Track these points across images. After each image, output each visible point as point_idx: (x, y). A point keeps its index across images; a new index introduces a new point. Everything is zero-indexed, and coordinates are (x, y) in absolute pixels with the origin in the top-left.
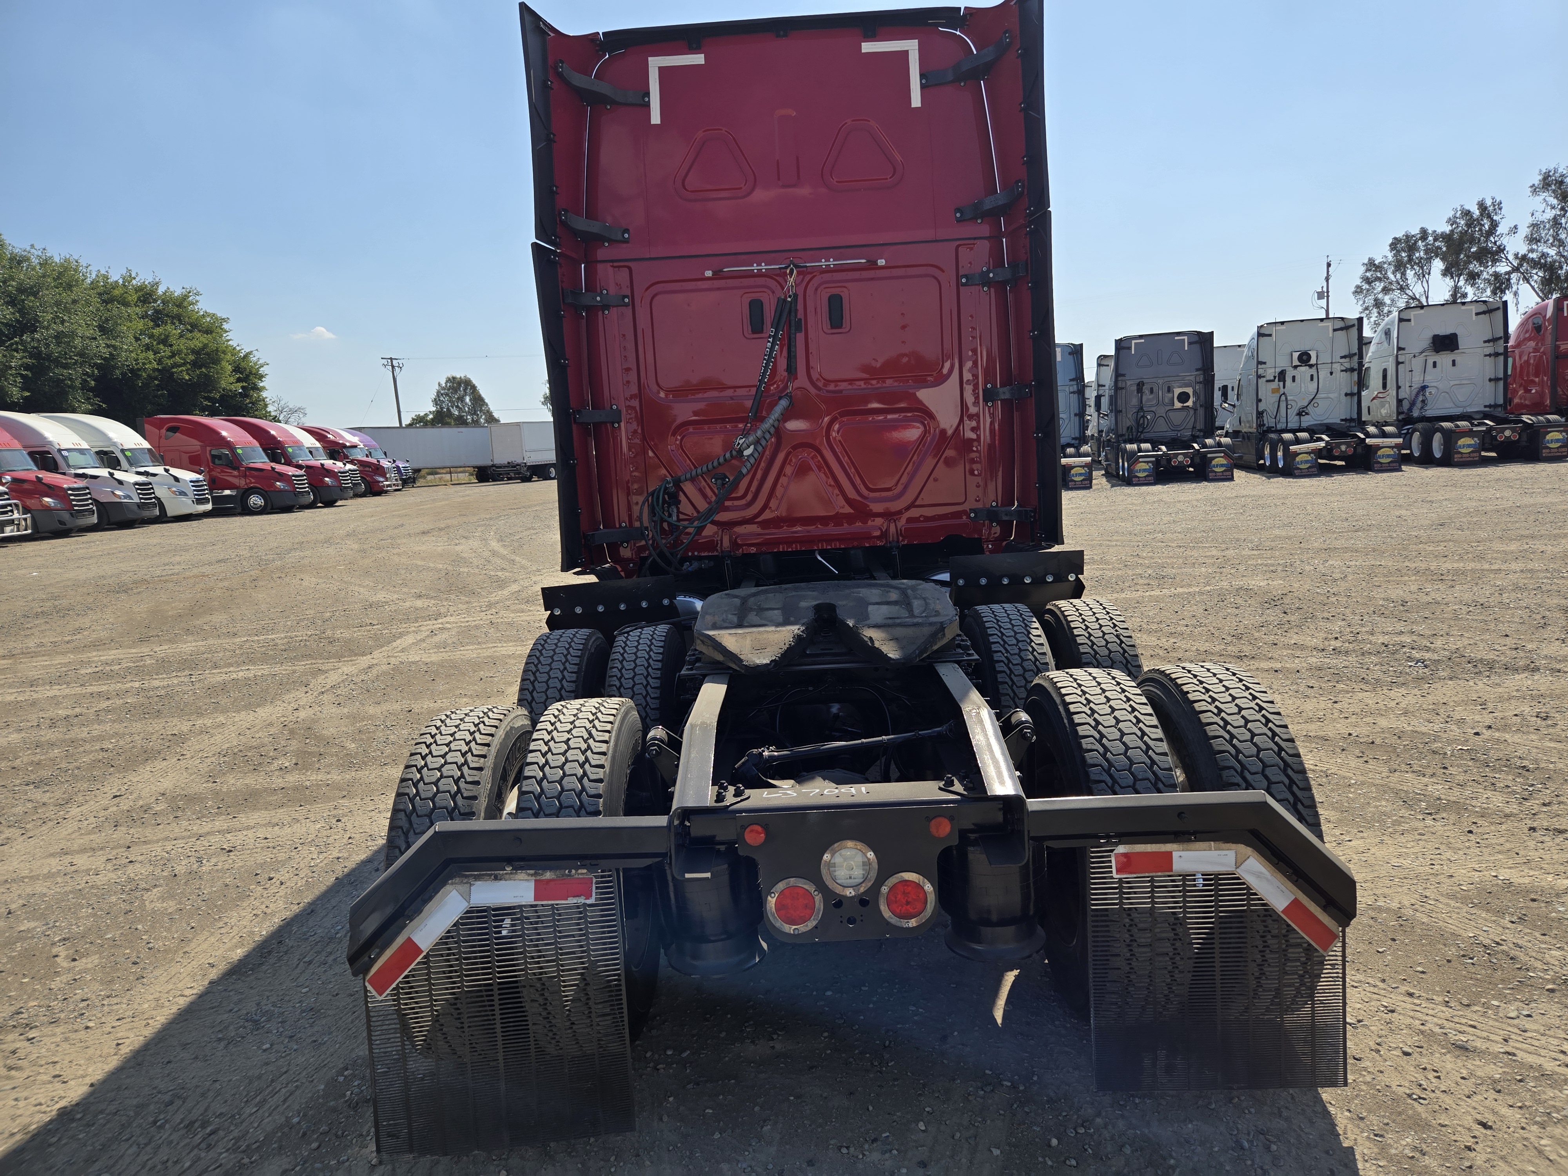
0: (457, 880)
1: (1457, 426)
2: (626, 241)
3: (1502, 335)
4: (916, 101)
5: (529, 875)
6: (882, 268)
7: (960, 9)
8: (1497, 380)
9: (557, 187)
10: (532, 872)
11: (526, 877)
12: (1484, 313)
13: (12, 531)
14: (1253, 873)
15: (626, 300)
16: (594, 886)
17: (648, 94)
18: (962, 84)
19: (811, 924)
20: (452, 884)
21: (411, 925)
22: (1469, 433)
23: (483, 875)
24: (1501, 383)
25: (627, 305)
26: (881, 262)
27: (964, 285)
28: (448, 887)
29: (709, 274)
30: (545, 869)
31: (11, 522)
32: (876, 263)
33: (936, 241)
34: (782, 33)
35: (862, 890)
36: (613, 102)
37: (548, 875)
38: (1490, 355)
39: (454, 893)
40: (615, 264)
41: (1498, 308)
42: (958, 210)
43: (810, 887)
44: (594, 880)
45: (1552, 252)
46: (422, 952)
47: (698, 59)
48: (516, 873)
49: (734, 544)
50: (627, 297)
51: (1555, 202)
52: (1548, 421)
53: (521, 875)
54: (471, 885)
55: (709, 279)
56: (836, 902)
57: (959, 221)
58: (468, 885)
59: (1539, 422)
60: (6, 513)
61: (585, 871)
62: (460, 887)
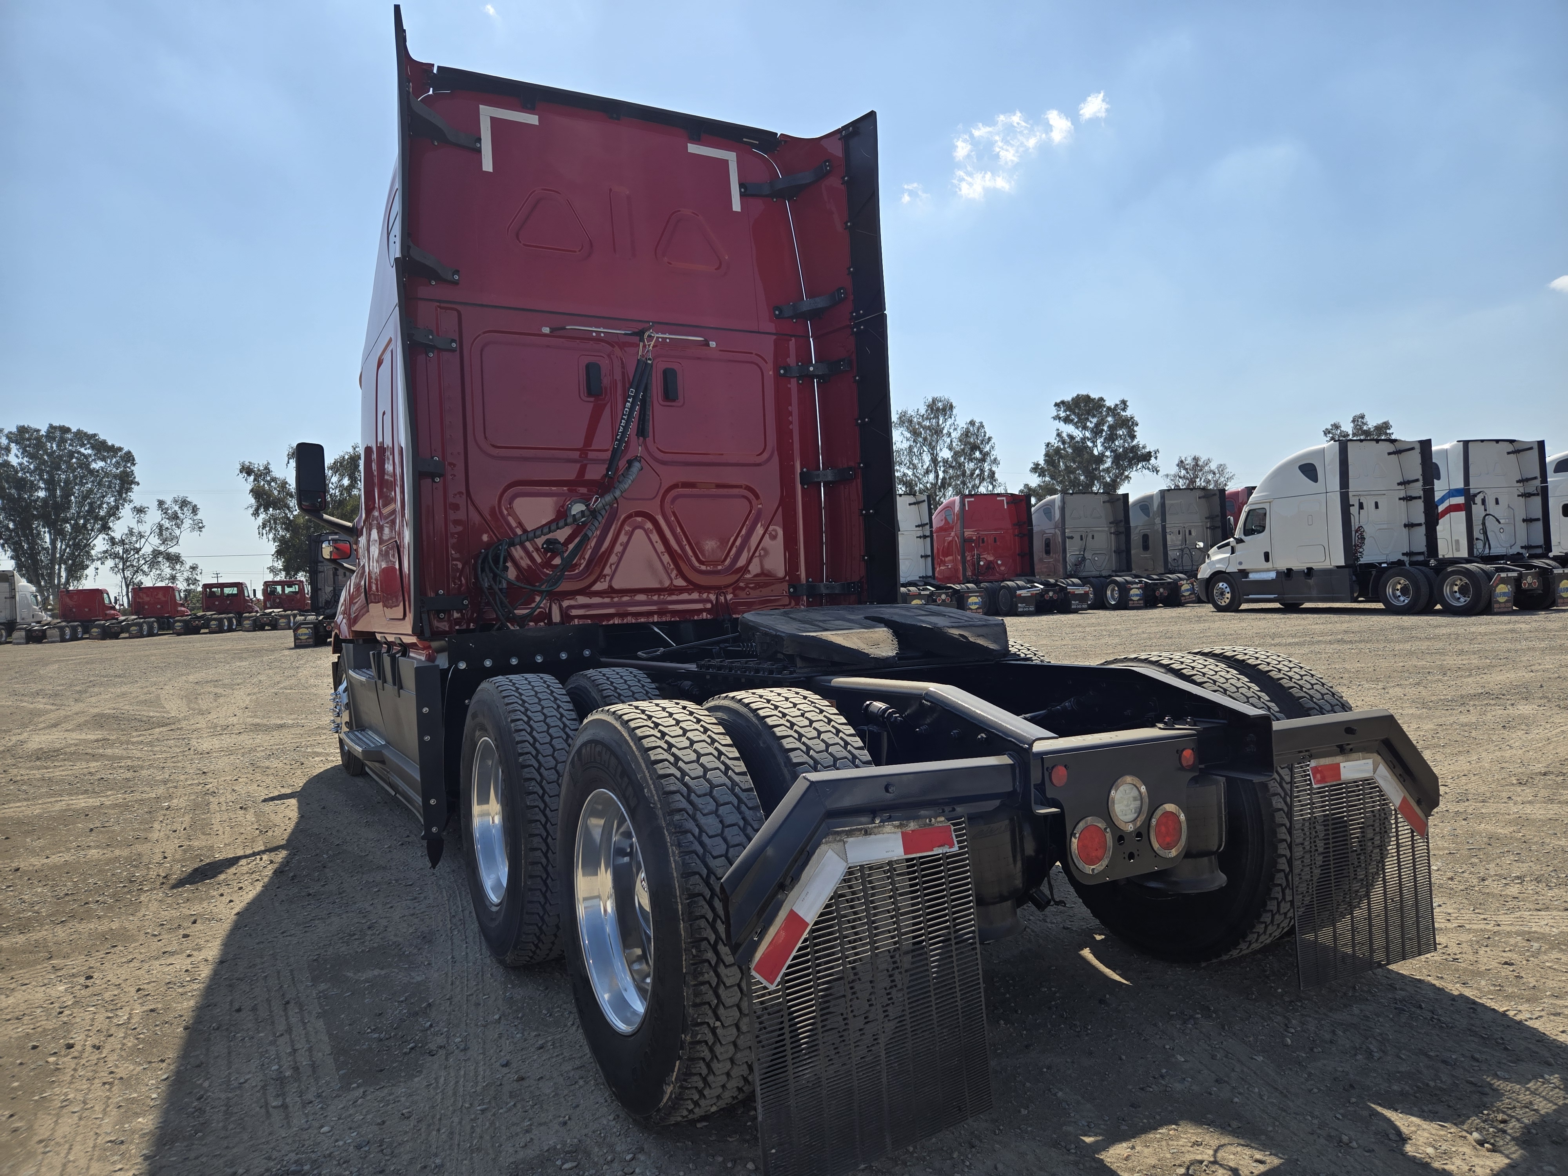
0: (831, 838)
1: (909, 591)
2: (456, 283)
3: (928, 521)
4: (736, 206)
5: (895, 827)
6: (713, 349)
8: (926, 557)
10: (897, 823)
11: (893, 830)
12: (914, 504)
14: (1382, 777)
15: (454, 345)
16: (954, 835)
17: (479, 140)
18: (775, 200)
19: (1105, 863)
20: (826, 843)
21: (792, 895)
22: (919, 596)
23: (854, 830)
24: (930, 559)
25: (453, 350)
26: (713, 344)
27: (781, 375)
28: (823, 848)
29: (546, 330)
30: (909, 819)
32: (708, 344)
33: (759, 332)
35: (1138, 824)
36: (444, 140)
37: (912, 826)
38: (920, 537)
39: (830, 853)
40: (443, 305)
41: (924, 501)
42: (776, 308)
43: (1101, 825)
44: (953, 828)
45: (910, 473)
46: (808, 925)
47: (533, 119)
48: (883, 826)
49: (566, 616)
50: (453, 341)
51: (909, 435)
52: (968, 588)
53: (889, 827)
54: (844, 843)
55: (545, 335)
56: (1121, 838)
57: (778, 318)
58: (841, 844)
59: (962, 589)
61: (942, 819)
62: (834, 846)
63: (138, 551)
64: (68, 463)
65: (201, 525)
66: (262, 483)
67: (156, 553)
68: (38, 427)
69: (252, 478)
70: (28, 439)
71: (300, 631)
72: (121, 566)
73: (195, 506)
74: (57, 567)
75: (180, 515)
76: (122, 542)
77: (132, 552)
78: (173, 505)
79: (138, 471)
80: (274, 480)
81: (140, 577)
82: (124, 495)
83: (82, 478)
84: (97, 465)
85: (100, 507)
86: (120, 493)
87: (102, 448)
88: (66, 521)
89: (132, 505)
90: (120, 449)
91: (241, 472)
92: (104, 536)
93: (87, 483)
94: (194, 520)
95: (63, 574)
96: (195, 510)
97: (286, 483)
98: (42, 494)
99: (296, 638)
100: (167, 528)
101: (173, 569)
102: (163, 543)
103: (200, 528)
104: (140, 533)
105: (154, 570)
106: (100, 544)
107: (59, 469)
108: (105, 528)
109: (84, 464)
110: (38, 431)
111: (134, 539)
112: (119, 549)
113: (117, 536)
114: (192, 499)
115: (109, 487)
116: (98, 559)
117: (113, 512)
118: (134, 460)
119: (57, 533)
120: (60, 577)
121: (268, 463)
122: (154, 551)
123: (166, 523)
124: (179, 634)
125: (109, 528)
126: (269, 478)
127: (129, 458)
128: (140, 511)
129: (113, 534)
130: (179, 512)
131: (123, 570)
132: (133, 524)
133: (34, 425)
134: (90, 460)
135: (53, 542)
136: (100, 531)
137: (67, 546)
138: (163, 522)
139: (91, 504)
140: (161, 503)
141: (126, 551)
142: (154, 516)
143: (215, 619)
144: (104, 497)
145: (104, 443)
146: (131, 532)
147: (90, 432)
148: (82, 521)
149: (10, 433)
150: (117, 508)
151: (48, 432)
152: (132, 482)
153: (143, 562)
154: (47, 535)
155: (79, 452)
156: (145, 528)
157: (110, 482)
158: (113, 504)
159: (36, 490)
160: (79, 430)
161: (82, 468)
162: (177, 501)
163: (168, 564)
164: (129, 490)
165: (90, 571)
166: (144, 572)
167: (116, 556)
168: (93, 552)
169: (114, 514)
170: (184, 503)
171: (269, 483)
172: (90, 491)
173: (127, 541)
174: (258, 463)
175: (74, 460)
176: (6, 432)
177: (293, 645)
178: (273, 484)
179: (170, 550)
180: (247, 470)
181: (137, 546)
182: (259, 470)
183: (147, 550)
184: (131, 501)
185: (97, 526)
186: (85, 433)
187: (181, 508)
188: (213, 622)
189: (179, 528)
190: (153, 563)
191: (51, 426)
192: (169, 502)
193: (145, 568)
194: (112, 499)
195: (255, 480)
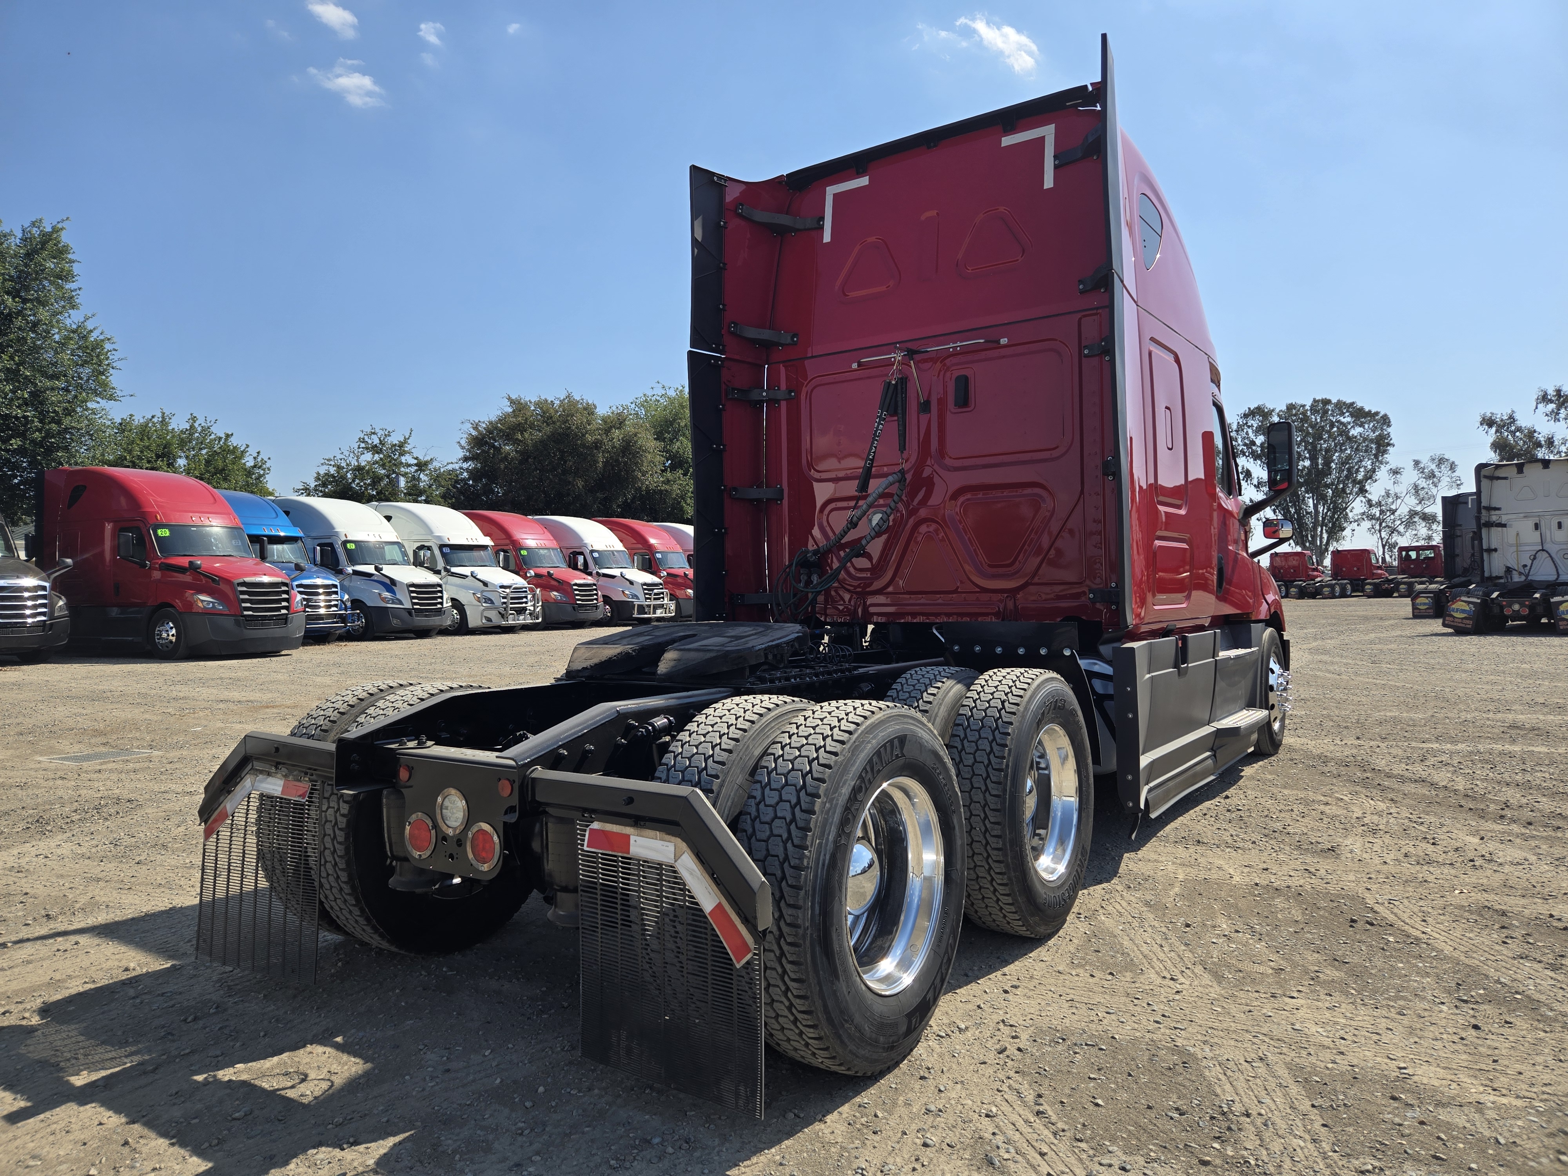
0: (253, 772)
4: (1049, 182)
5: (283, 776)
6: (1005, 346)
7: (1086, 86)
9: (724, 305)
11: (280, 779)
13: (662, 613)
14: (687, 869)
15: (793, 394)
16: (309, 791)
17: (822, 218)
18: (1095, 158)
19: (428, 852)
20: (250, 774)
21: (228, 798)
23: (264, 771)
25: (793, 398)
26: (1004, 341)
27: (1086, 356)
28: (248, 776)
29: (855, 365)
30: (290, 773)
31: (661, 606)
32: (998, 342)
33: (1060, 314)
34: (932, 144)
35: (458, 832)
36: (797, 230)
37: (291, 778)
39: (249, 780)
40: (786, 364)
42: (1080, 282)
43: (429, 823)
44: (311, 787)
46: (228, 816)
47: (864, 181)
48: (277, 773)
50: (792, 391)
53: (278, 777)
54: (257, 777)
55: (855, 370)
56: (442, 839)
57: (1082, 292)
60: (659, 599)
61: (307, 779)
62: (252, 777)
63: (1393, 512)
64: (1329, 432)
65: (1459, 482)
66: (1506, 434)
67: (1413, 514)
68: (1304, 403)
69: (1494, 429)
70: (1295, 415)
71: (1419, 601)
72: (1377, 527)
73: (1453, 463)
74: (1319, 529)
75: (1437, 474)
76: (1379, 504)
77: (1388, 514)
78: (1430, 464)
79: (1394, 432)
80: (1519, 429)
81: (1395, 538)
82: (1380, 458)
83: (1343, 444)
84: (1356, 431)
85: (1357, 471)
86: (1376, 456)
87: (1360, 415)
88: (1327, 486)
89: (1388, 467)
90: (1377, 413)
91: (1481, 424)
92: (1363, 499)
93: (1346, 449)
94: (1452, 478)
95: (1325, 536)
96: (1453, 467)
97: (1535, 431)
98: (1307, 463)
99: (1414, 607)
100: (1423, 488)
101: (1430, 529)
102: (1420, 503)
103: (1458, 485)
104: (1396, 494)
105: (1410, 531)
106: (1357, 506)
107: (1321, 438)
108: (1363, 491)
109: (1344, 431)
110: (1304, 406)
111: (1391, 500)
112: (1376, 511)
113: (1374, 498)
114: (1450, 456)
115: (1366, 451)
116: (1355, 521)
117: (1370, 475)
118: (1390, 422)
119: (1321, 498)
120: (1321, 538)
121: (1513, 411)
122: (1411, 510)
123: (1422, 483)
124: (1369, 597)
125: (1366, 491)
126: (1513, 428)
127: (1385, 421)
128: (1396, 472)
129: (1370, 497)
130: (1436, 470)
131: (1380, 531)
132: (1390, 486)
133: (1300, 402)
134: (1349, 427)
135: (1316, 507)
136: (1358, 494)
137: (1329, 510)
138: (1419, 482)
139: (1349, 470)
140: (1417, 463)
141: (1382, 512)
142: (1410, 476)
143: (1404, 583)
144: (1361, 461)
145: (1361, 409)
146: (1388, 495)
147: (1349, 401)
148: (1341, 486)
149: (1281, 411)
150: (1373, 471)
151: (1312, 406)
152: (1389, 444)
153: (1399, 522)
154: (1311, 501)
155: (1339, 421)
156: (1401, 489)
157: (1367, 446)
158: (1370, 467)
159: (1303, 460)
160: (1339, 401)
161: (1342, 436)
162: (1434, 460)
163: (1424, 524)
164: (1385, 452)
165: (1347, 533)
166: (1399, 533)
167: (1371, 517)
168: (1350, 515)
169: (1371, 477)
170: (1441, 461)
171: (1513, 433)
172: (1349, 457)
173: (1383, 503)
174: (1501, 412)
175: (1335, 429)
176: (1277, 411)
177: (1411, 616)
178: (1518, 434)
179: (1427, 510)
180: (1489, 422)
181: (1393, 507)
182: (1502, 420)
183: (1403, 511)
184: (1387, 463)
185: (1355, 490)
186: (1344, 403)
187: (1438, 466)
188: (1402, 586)
189: (1436, 486)
190: (1409, 523)
191: (1315, 401)
192: (1425, 460)
193: (1401, 529)
194: (1369, 462)
195: (1497, 431)
